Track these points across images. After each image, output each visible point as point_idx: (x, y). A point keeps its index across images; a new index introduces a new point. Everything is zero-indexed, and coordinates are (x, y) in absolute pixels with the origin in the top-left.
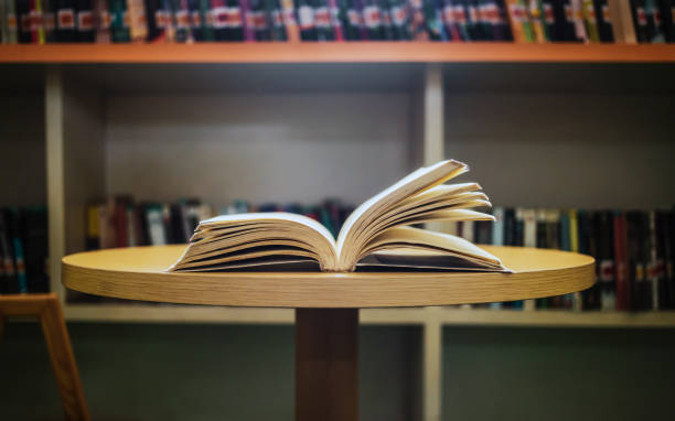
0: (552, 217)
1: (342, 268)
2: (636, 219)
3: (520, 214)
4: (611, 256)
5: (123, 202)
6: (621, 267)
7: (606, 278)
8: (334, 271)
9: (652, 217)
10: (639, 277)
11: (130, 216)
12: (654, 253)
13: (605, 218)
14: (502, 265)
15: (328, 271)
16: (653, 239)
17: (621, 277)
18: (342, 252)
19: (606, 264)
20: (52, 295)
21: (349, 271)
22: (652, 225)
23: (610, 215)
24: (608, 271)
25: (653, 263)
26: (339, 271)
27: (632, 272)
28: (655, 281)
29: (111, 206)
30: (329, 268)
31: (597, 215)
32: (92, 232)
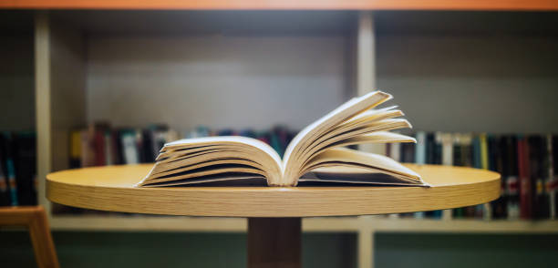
0: (465, 140)
1: (286, 184)
2: (536, 141)
3: (439, 138)
4: (516, 173)
5: (102, 128)
6: (524, 182)
7: (511, 192)
8: (279, 186)
9: (549, 140)
10: (539, 190)
11: (108, 139)
12: (551, 171)
13: (509, 142)
14: (422, 181)
15: (273, 186)
16: (550, 159)
17: (524, 190)
18: (286, 170)
19: (511, 180)
20: (39, 208)
21: (292, 186)
22: (550, 147)
23: (514, 139)
24: (513, 186)
25: (551, 179)
26: (283, 186)
27: (533, 186)
28: (552, 194)
29: (91, 132)
30: (276, 183)
31: (504, 139)
32: (75, 153)
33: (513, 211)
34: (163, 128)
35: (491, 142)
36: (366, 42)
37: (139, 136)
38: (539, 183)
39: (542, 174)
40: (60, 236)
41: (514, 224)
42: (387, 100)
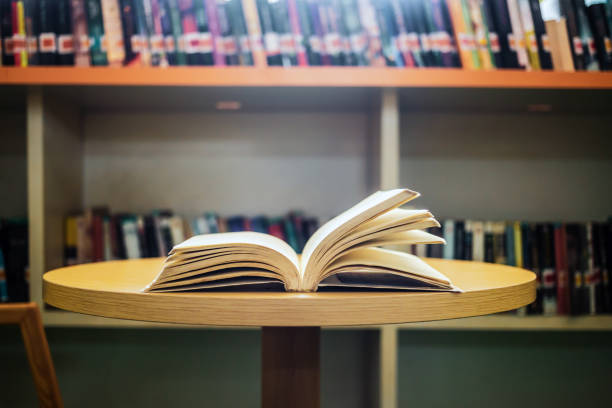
0: (498, 229)
1: (305, 289)
2: (575, 230)
3: (469, 227)
4: (552, 265)
5: (101, 213)
6: (561, 275)
7: (548, 285)
8: (297, 291)
9: (589, 228)
10: (578, 284)
11: (106, 226)
12: (591, 262)
13: (546, 230)
14: (452, 286)
15: (292, 291)
16: (590, 249)
17: (561, 284)
18: (305, 275)
19: (547, 272)
20: (32, 304)
21: (312, 291)
22: (589, 236)
23: (551, 227)
24: (549, 278)
25: (591, 271)
26: (303, 292)
27: (571, 279)
28: (592, 287)
29: (88, 217)
30: (294, 288)
31: (539, 227)
32: (70, 242)
33: (549, 305)
34: (167, 214)
35: (525, 230)
36: (390, 121)
37: (140, 223)
38: (578, 276)
39: (581, 266)
40: (54, 333)
41: (551, 321)
42: (413, 198)
